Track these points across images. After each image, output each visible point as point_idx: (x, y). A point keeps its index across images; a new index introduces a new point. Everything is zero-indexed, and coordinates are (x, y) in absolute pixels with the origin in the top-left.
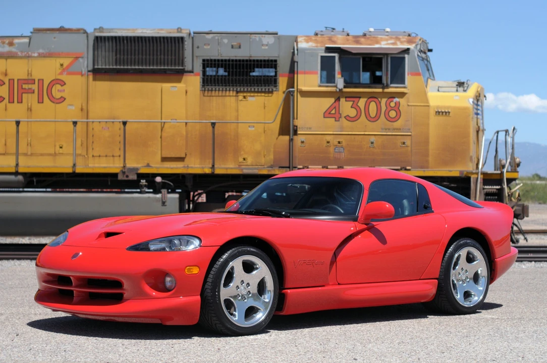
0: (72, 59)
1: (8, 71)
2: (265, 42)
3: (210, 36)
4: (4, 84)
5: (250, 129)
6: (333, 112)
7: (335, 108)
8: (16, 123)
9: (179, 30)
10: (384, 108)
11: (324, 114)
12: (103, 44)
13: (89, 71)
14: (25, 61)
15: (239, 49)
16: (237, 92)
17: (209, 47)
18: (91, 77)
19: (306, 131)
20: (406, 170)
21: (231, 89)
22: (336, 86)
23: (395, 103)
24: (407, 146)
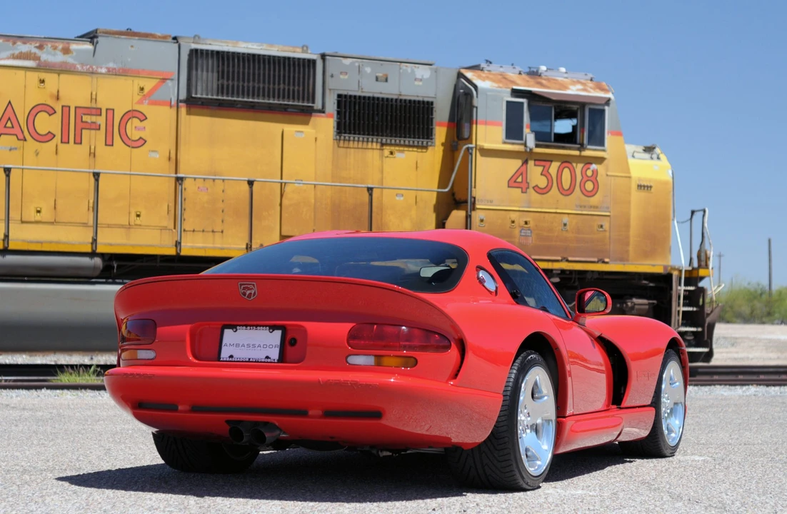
0: (158, 80)
1: (61, 94)
2: (419, 76)
3: (347, 61)
4: (55, 112)
5: (397, 198)
6: (520, 180)
7: (522, 174)
8: (94, 176)
9: (305, 48)
10: (579, 178)
11: (509, 181)
12: (205, 62)
13: (181, 101)
14: (87, 79)
15: (385, 84)
16: (382, 145)
17: (346, 77)
18: (183, 110)
19: (485, 205)
20: (604, 262)
21: (375, 140)
22: (525, 145)
23: (593, 171)
24: (605, 231)
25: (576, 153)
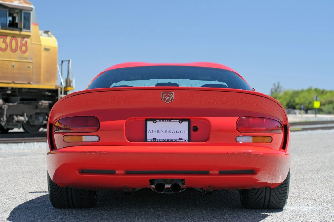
10: (19, 44)
20: (30, 84)
23: (25, 41)
24: (30, 69)
25: (18, 32)
